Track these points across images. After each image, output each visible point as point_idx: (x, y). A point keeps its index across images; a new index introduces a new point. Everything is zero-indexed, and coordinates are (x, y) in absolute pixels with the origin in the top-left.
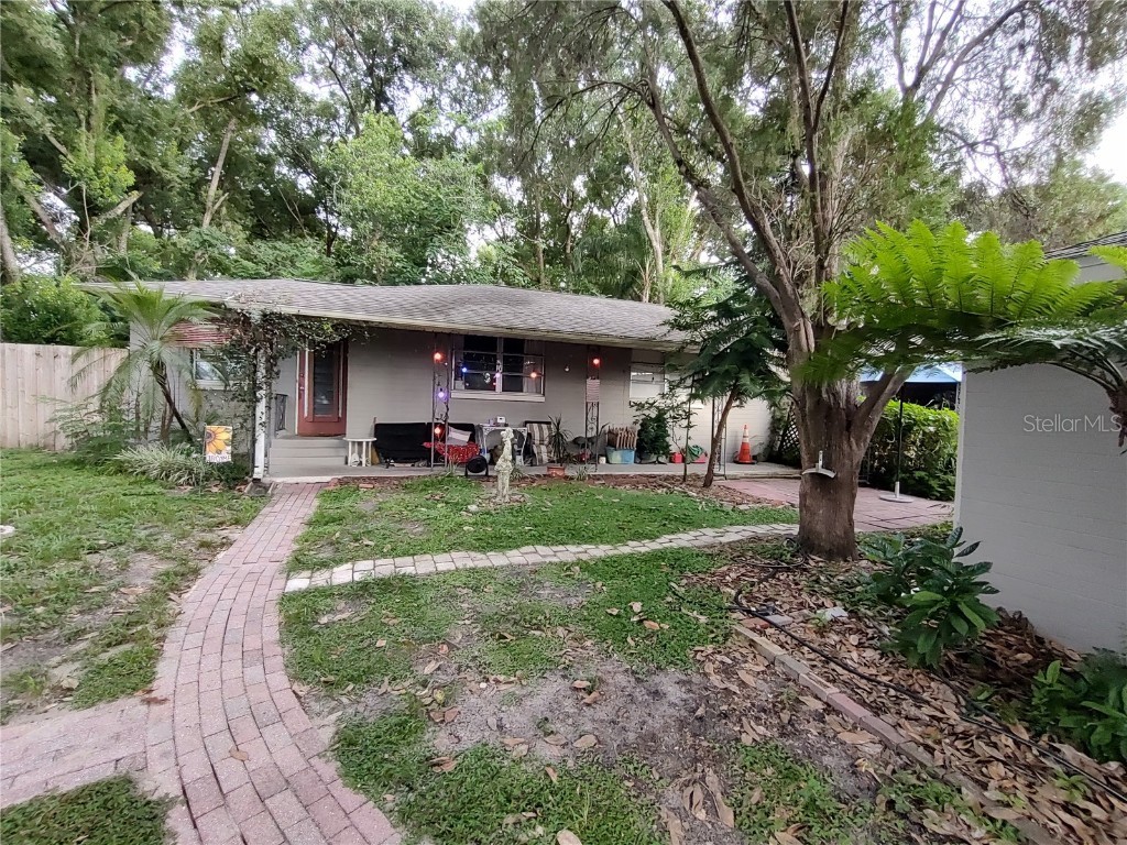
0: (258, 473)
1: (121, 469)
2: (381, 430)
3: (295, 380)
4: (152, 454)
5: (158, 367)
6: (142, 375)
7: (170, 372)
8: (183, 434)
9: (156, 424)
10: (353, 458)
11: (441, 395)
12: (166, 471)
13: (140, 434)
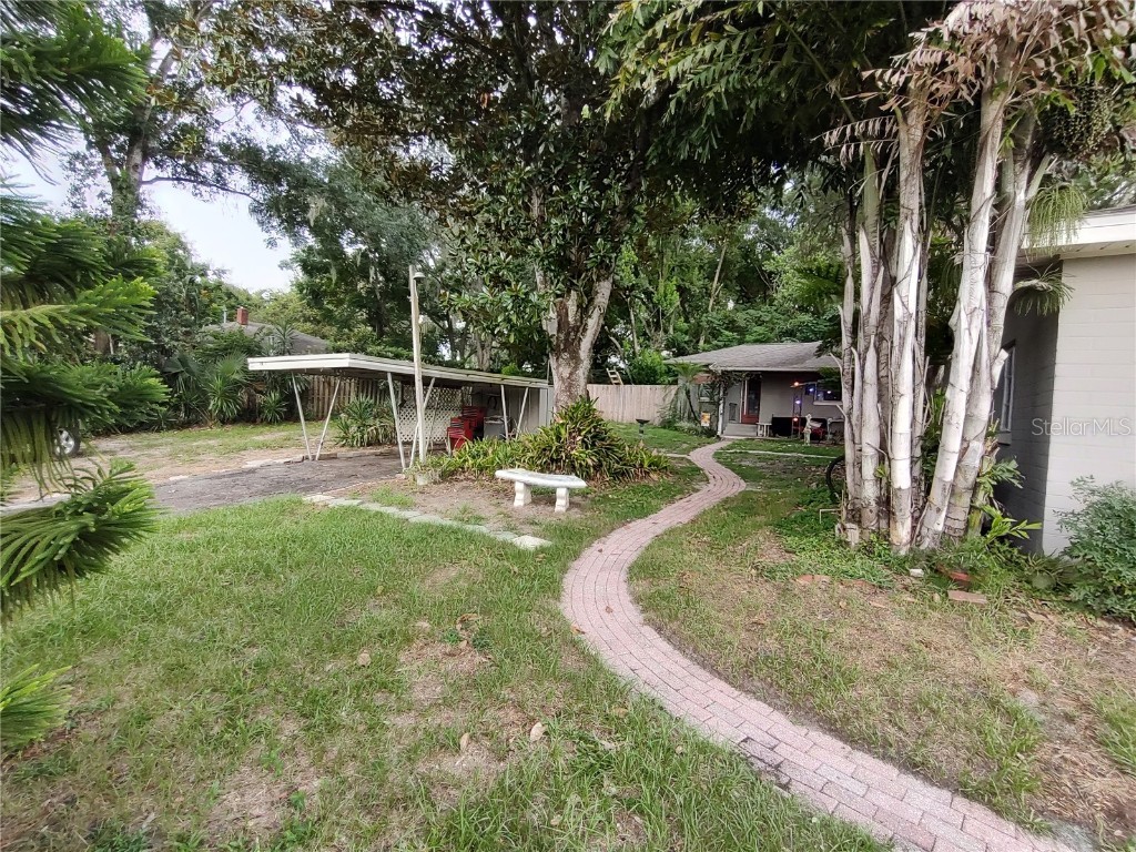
0: (719, 433)
1: (676, 429)
2: (775, 420)
3: (740, 397)
4: (685, 424)
5: (688, 393)
6: (683, 396)
7: (691, 394)
8: (695, 419)
9: (686, 415)
10: (760, 432)
11: (798, 402)
12: (690, 429)
13: (681, 419)
